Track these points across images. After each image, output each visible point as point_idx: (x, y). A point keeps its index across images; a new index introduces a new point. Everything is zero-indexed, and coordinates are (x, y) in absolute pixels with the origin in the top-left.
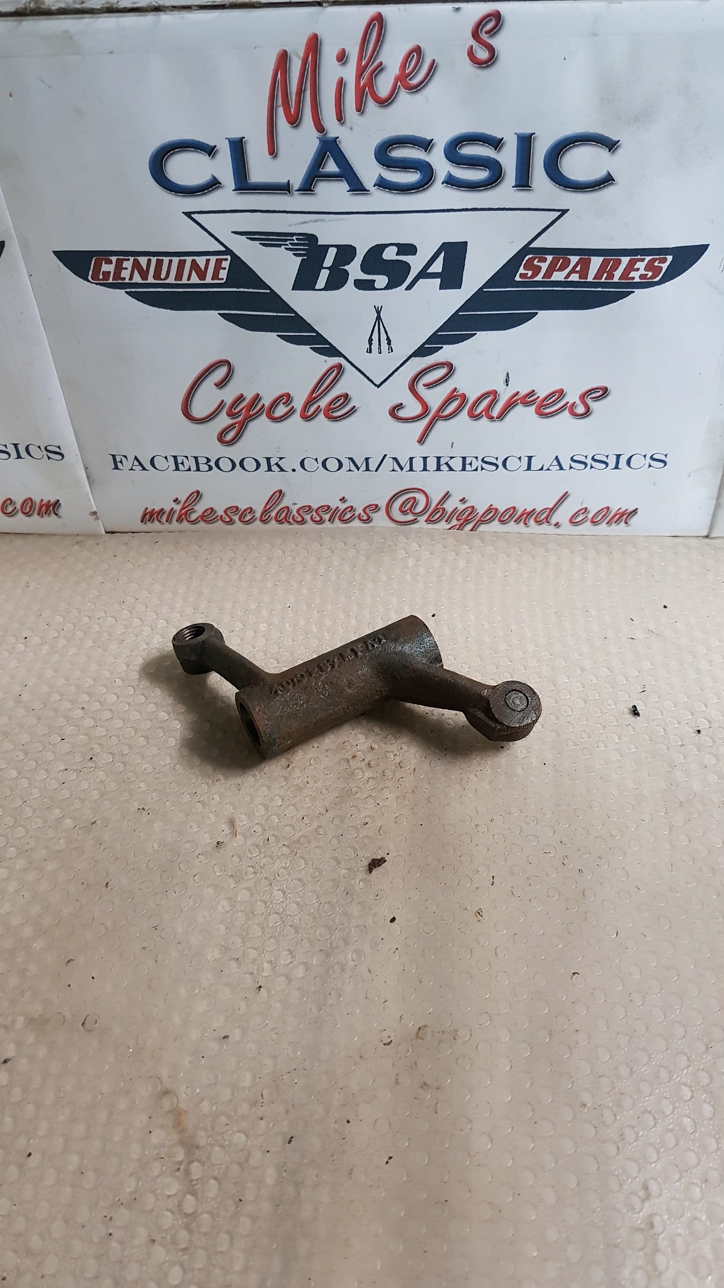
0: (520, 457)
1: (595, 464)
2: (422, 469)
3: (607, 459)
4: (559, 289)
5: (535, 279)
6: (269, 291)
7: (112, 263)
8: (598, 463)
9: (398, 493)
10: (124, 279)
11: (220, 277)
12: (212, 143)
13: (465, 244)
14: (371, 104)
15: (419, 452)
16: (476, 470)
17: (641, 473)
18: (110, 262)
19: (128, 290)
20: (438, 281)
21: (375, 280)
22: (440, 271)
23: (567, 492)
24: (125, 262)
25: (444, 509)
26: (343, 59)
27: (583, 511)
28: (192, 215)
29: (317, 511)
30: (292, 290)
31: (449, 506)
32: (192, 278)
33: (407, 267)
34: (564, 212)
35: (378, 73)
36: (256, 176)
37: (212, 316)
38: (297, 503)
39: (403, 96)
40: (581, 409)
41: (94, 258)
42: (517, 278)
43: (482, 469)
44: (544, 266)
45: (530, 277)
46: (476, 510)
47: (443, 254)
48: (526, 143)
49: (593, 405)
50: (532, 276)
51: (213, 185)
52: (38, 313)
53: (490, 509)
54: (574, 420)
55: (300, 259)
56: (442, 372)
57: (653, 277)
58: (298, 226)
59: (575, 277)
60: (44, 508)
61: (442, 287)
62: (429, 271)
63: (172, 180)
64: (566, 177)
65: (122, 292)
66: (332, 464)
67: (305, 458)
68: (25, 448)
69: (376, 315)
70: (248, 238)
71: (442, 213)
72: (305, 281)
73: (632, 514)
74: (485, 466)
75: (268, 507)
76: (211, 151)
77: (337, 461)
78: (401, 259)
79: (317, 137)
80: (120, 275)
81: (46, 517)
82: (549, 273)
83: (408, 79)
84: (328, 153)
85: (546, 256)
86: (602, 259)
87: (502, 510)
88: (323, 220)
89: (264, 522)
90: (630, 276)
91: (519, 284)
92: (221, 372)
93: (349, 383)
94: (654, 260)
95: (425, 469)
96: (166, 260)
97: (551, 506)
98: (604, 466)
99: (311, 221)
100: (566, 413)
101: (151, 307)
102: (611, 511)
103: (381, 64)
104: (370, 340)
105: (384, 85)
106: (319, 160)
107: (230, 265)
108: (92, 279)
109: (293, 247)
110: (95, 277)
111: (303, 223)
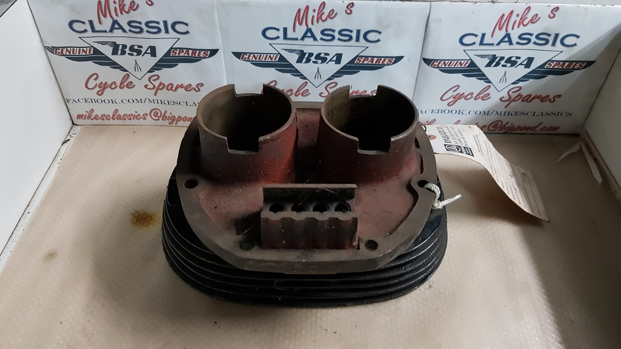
4: (366, 65)
6: (289, 63)
10: (250, 59)
11: (276, 60)
12: (278, 28)
13: (342, 54)
14: (320, 21)
18: (247, 55)
19: (251, 62)
20: (334, 62)
21: (317, 62)
22: (335, 60)
24: (251, 55)
26: (314, 11)
28: (271, 44)
30: (296, 63)
32: (269, 60)
33: (327, 59)
34: (368, 47)
35: (323, 14)
36: (289, 36)
37: (273, 69)
39: (329, 19)
41: (243, 54)
44: (362, 60)
47: (336, 56)
48: (358, 32)
50: (359, 62)
51: (278, 37)
55: (298, 56)
56: (334, 84)
57: (390, 63)
58: (299, 48)
59: (370, 63)
61: (335, 64)
62: (333, 60)
63: (267, 36)
64: (368, 39)
65: (249, 63)
69: (317, 70)
70: (285, 51)
71: (336, 46)
72: (299, 61)
76: (278, 30)
78: (325, 57)
79: (306, 28)
80: (249, 58)
82: (363, 61)
83: (330, 16)
84: (309, 31)
85: (363, 58)
86: (377, 58)
88: (306, 47)
90: (384, 63)
91: (355, 64)
92: (274, 83)
93: (309, 86)
94: (390, 59)
96: (262, 55)
99: (303, 47)
101: (256, 67)
103: (324, 12)
104: (315, 76)
105: (324, 17)
106: (306, 33)
107: (279, 57)
108: (241, 59)
109: (297, 53)
110: (242, 58)
111: (301, 47)
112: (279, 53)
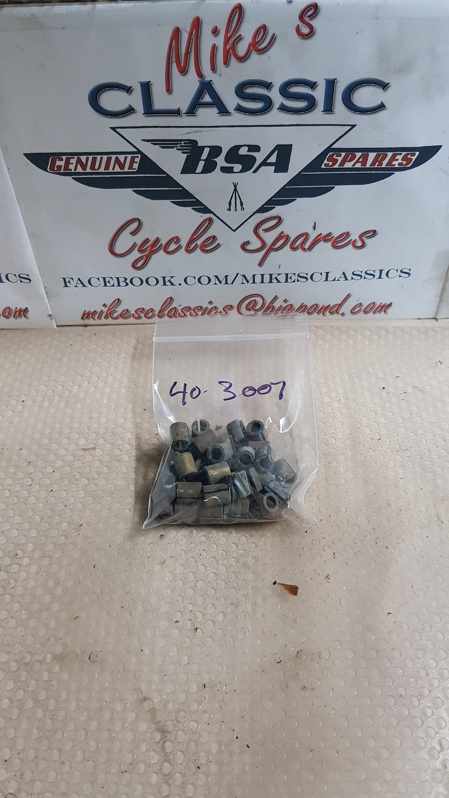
0: (321, 273)
1: (367, 276)
2: (260, 282)
3: (374, 272)
4: (349, 172)
5: (334, 167)
6: (165, 175)
7: (63, 160)
8: (368, 276)
9: (245, 298)
10: (71, 170)
11: (133, 168)
12: (129, 85)
14: (233, 60)
15: (259, 271)
16: (294, 281)
17: (395, 280)
19: (74, 177)
20: (273, 168)
21: (233, 169)
22: (275, 161)
23: (350, 294)
24: (71, 159)
25: (273, 307)
26: (216, 33)
27: (359, 305)
28: (116, 129)
29: (194, 310)
30: (181, 174)
31: (277, 305)
32: (115, 168)
33: (254, 159)
34: (353, 126)
35: (239, 40)
36: (158, 105)
37: (129, 192)
38: (181, 305)
39: (254, 54)
40: (359, 244)
41: (51, 158)
42: (323, 166)
43: (298, 281)
44: (340, 159)
45: (331, 166)
46: (293, 307)
47: (276, 152)
48: (331, 85)
49: (367, 241)
50: (332, 165)
51: (130, 111)
52: (14, 193)
53: (302, 306)
54: (355, 250)
55: (186, 155)
56: (274, 222)
57: (406, 164)
58: (185, 135)
59: (358, 165)
60: (17, 313)
61: (276, 171)
62: (268, 161)
63: (103, 108)
64: (355, 105)
65: (70, 178)
66: (204, 280)
67: (186, 278)
68: (5, 276)
69: (234, 188)
70: (152, 144)
71: (277, 127)
72: (189, 168)
73: (390, 306)
74: (299, 279)
75: (163, 308)
76: (128, 90)
77: (207, 278)
78: (250, 154)
79: (198, 81)
80: (68, 166)
81: (19, 319)
82: (343, 163)
83: (257, 45)
84: (205, 90)
85: (341, 153)
86: (376, 153)
87: (309, 306)
88: (201, 131)
89: (160, 317)
90: (393, 164)
91: (323, 170)
92: (134, 226)
93: (216, 230)
95: (262, 282)
97: (339, 303)
98: (372, 277)
99: (193, 132)
100: (350, 246)
101: (89, 187)
102: (376, 305)
103: (240, 35)
104: (230, 203)
105: (242, 48)
106: (199, 94)
107: (140, 160)
108: (50, 170)
109: (181, 148)
110: (52, 169)
111: (188, 133)
112: (139, 152)
